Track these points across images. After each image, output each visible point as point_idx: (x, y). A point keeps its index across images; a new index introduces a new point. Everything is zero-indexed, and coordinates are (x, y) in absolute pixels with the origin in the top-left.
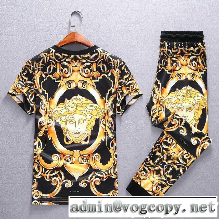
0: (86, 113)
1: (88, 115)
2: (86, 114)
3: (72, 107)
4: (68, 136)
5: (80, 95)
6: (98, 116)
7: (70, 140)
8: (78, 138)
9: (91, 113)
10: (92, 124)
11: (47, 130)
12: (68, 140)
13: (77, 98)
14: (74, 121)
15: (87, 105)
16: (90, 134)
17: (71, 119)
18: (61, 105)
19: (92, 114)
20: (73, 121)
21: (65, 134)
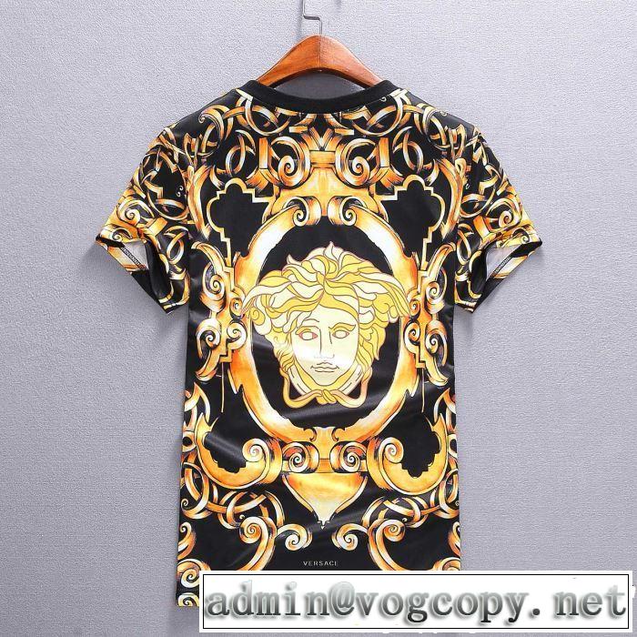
0: (354, 303)
1: (362, 310)
3: (310, 284)
4: (296, 382)
5: (336, 245)
7: (302, 393)
12: (294, 394)
13: (324, 255)
15: (358, 278)
16: (369, 373)
17: (306, 323)
18: (274, 278)
19: (374, 308)
20: (313, 330)
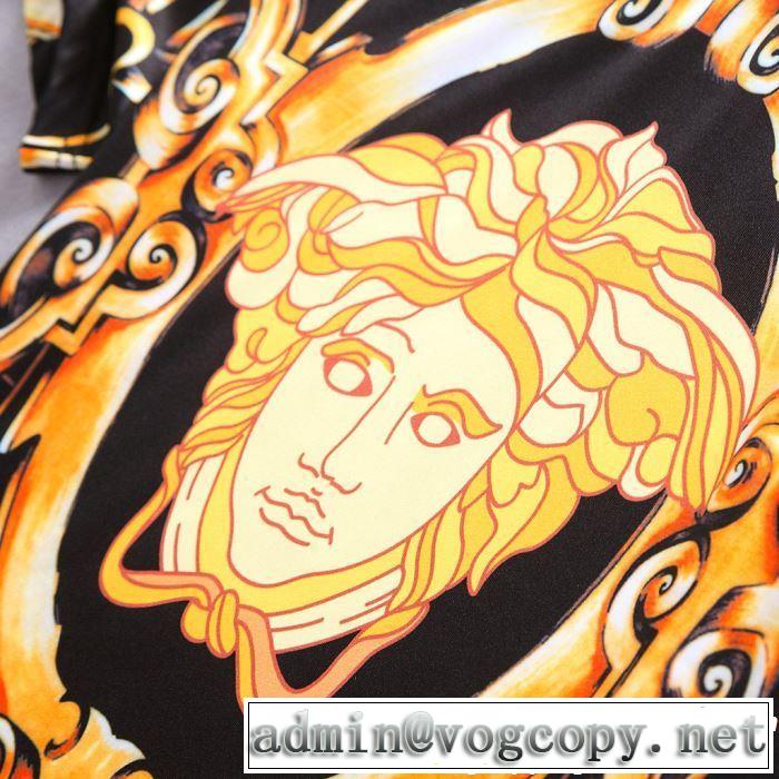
2: (550, 373)
6: (656, 463)
8: (249, 596)
9: (604, 393)
10: (510, 520)
11: (68, 342)
14: (379, 382)
21: (182, 470)
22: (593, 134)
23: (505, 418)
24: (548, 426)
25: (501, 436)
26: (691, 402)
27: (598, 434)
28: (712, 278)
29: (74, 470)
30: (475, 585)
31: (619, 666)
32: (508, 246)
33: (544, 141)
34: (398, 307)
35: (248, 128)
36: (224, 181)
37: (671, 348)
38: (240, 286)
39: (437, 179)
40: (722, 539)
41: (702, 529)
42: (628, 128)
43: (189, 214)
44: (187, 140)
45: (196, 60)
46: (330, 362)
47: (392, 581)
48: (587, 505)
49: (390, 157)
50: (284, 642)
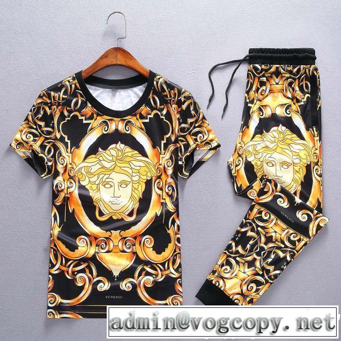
22: (113, 146)
23: (130, 180)
24: (136, 178)
25: (131, 182)
26: (148, 168)
27: (141, 176)
28: (140, 155)
29: (82, 210)
30: (141, 197)
31: (161, 194)
32: (114, 163)
33: (108, 149)
34: (107, 176)
35: (71, 164)
36: (72, 172)
37: (142, 164)
38: (83, 183)
39: (98, 160)
40: (162, 177)
41: (159, 177)
42: (117, 143)
43: (71, 178)
44: (65, 168)
45: (59, 158)
46: (104, 186)
47: (133, 202)
48: (145, 183)
49: (89, 160)
50: (127, 213)
